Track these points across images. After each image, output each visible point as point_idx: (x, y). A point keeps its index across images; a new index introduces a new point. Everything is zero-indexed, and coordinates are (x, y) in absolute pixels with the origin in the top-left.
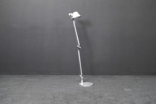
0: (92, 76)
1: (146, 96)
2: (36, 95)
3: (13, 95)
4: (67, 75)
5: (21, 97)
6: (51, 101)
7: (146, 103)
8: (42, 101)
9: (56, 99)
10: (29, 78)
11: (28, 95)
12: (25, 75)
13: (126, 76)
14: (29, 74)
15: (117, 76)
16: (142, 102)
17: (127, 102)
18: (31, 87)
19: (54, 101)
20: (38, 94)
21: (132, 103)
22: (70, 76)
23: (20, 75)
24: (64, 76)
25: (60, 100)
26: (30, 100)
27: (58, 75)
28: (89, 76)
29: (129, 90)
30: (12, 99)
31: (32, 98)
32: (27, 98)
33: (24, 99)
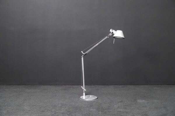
0: (102, 86)
1: (162, 107)
2: (35, 107)
3: (9, 107)
4: (73, 85)
5: (18, 109)
7: (161, 115)
8: (41, 114)
9: (57, 112)
12: (24, 86)
13: (142, 86)
16: (157, 114)
17: (139, 114)
18: (30, 99)
19: (56, 113)
20: (38, 106)
21: (145, 115)
22: (76, 86)
23: (19, 86)
24: (70, 86)
25: (62, 112)
26: (27, 113)
27: (62, 85)
28: (99, 86)
29: (144, 101)
30: (8, 111)
32: (24, 111)
33: (21, 111)
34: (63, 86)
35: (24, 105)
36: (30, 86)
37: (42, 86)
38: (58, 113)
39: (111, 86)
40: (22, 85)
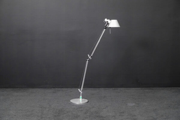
2: (21, 111)
4: (62, 88)
5: (3, 114)
6: (38, 118)
8: (28, 118)
10: (16, 92)
11: (11, 112)
12: (12, 89)
13: (133, 88)
14: (18, 88)
15: (122, 89)
17: (128, 118)
18: (17, 103)
19: (42, 118)
20: (24, 110)
23: (6, 89)
24: (59, 89)
25: (49, 116)
26: (12, 118)
28: (89, 88)
29: (134, 104)
31: (15, 115)
32: (10, 115)
33: (6, 116)
34: (52, 89)
35: (10, 110)
36: (18, 89)
37: (31, 89)
38: (44, 117)
39: (102, 88)
40: (10, 88)
